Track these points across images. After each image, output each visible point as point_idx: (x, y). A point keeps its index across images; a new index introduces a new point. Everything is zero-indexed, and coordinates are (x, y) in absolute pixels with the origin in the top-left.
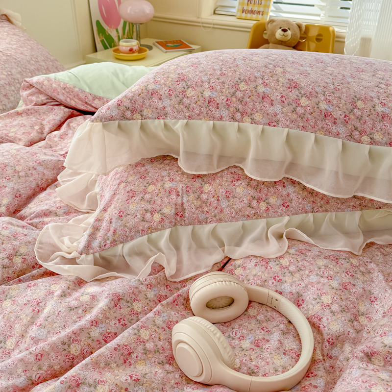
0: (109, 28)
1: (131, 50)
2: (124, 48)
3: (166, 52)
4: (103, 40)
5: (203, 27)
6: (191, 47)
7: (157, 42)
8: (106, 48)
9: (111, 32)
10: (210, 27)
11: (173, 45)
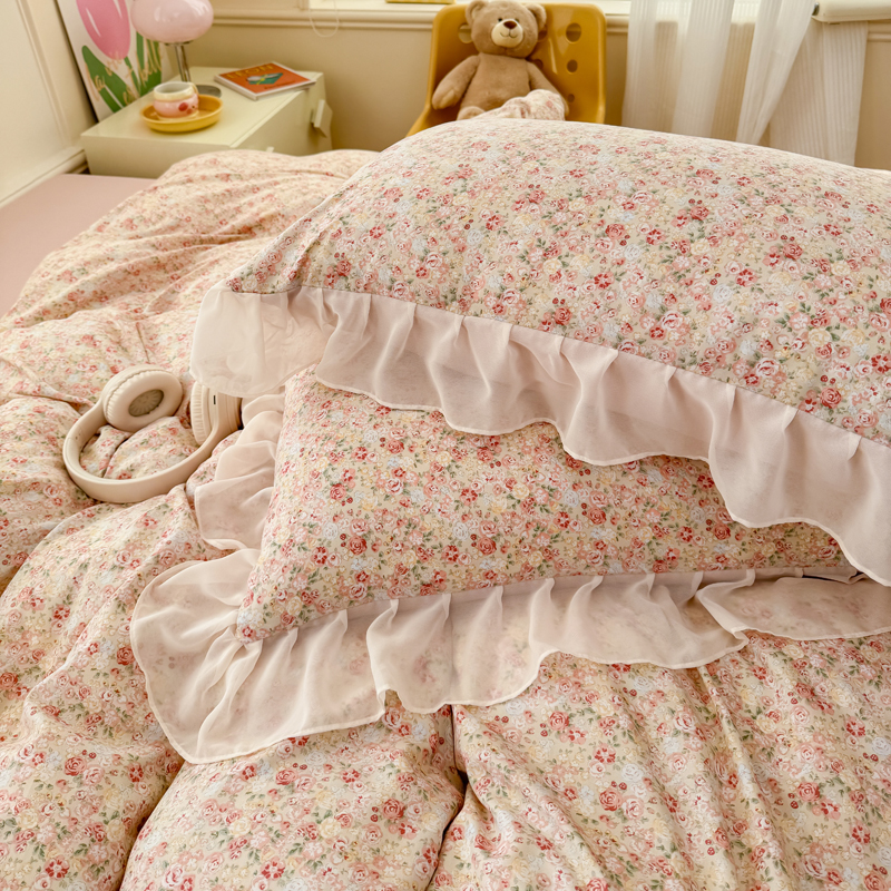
0: (110, 60)
1: (183, 108)
2: (167, 105)
3: (257, 99)
4: (104, 89)
5: (317, 28)
6: (305, 79)
7: (224, 76)
8: (115, 109)
9: (117, 68)
10: (333, 28)
11: (263, 79)
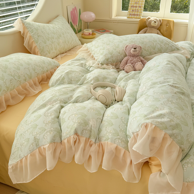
0: (74, 25)
2: (86, 33)
5: (113, 22)
6: (110, 31)
7: (94, 30)
10: (116, 22)
11: (102, 31)
